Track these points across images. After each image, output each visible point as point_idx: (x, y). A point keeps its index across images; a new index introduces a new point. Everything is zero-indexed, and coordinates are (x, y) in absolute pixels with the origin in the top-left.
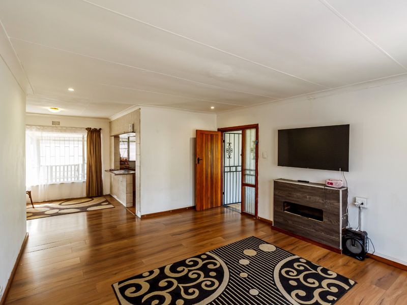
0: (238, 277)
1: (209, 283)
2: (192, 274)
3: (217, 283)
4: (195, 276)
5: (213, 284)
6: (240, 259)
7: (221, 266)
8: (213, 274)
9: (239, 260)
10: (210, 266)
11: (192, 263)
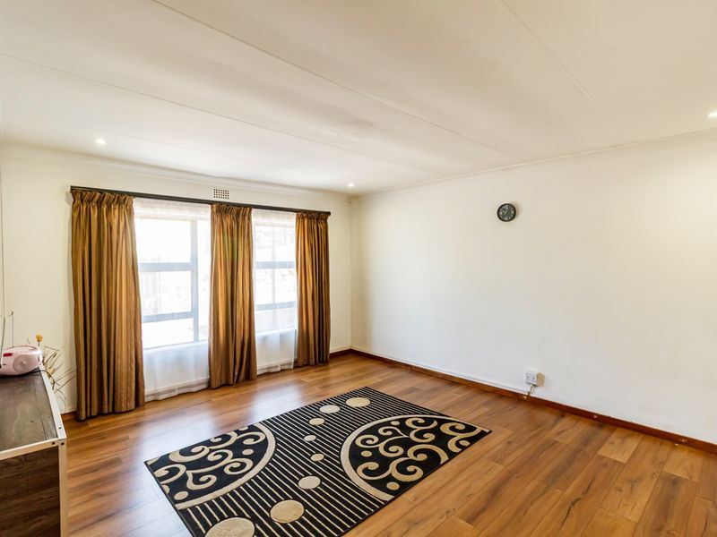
0: (328, 453)
1: (369, 442)
2: (397, 451)
3: (358, 443)
4: (391, 449)
5: (364, 442)
6: (316, 489)
7: (355, 469)
8: (366, 454)
9: (321, 485)
10: (373, 466)
11: (410, 468)
